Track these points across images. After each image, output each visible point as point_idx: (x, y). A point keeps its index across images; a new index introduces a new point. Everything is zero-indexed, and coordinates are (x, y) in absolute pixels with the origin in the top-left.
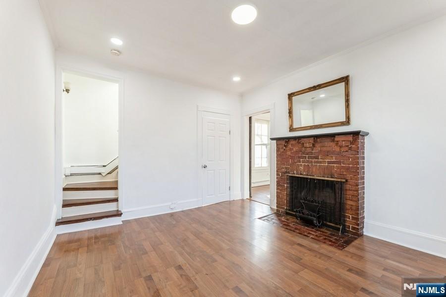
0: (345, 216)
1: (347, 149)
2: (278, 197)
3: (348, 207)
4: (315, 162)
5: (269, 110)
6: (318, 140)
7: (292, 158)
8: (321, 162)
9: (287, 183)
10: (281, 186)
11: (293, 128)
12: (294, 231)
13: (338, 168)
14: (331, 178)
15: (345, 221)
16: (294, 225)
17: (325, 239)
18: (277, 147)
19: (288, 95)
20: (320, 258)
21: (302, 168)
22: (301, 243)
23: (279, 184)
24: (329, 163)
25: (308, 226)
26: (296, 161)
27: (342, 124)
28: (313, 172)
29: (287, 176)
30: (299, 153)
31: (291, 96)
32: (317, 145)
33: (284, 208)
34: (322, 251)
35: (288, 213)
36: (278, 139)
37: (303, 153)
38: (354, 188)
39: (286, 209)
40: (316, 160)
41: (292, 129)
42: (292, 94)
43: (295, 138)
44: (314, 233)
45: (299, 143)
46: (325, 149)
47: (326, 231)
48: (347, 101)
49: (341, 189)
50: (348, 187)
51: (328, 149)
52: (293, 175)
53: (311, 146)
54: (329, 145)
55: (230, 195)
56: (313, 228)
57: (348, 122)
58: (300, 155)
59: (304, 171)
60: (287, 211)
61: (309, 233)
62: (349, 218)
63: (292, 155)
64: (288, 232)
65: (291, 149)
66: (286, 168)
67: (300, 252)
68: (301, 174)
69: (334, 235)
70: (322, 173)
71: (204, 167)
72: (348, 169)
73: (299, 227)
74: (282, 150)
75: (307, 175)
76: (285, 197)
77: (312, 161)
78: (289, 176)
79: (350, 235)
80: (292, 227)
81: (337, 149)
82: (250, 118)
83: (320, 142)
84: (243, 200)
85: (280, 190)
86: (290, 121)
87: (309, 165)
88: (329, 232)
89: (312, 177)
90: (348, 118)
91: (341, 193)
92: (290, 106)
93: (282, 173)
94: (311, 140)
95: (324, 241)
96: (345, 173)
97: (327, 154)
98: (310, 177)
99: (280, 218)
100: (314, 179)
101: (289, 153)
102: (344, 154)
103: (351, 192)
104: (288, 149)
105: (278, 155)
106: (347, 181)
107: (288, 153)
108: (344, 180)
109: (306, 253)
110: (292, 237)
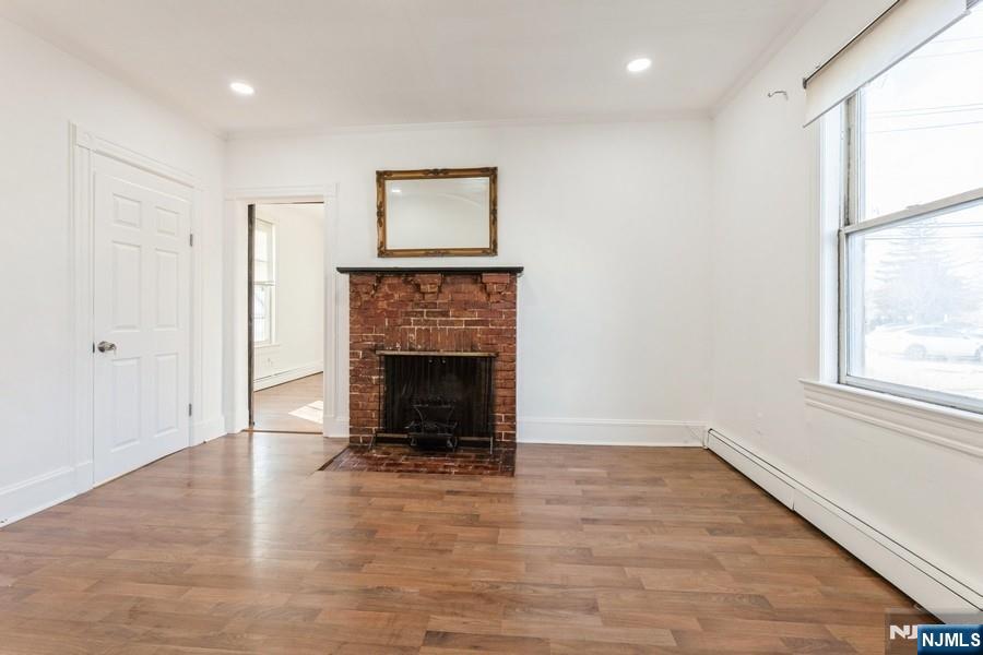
0: (494, 419)
1: (498, 297)
2: (353, 407)
3: (499, 401)
4: (441, 323)
5: (322, 196)
6: (448, 279)
7: (391, 315)
8: (452, 323)
9: (380, 373)
10: (363, 380)
11: (386, 250)
12: (418, 472)
13: (484, 332)
14: (472, 351)
15: (494, 426)
16: (407, 459)
17: (476, 467)
18: (352, 291)
19: (378, 173)
20: (499, 501)
21: (413, 336)
22: (450, 489)
23: (355, 376)
24: (467, 323)
25: (433, 455)
26: (400, 321)
27: (484, 252)
28: (436, 342)
29: (380, 356)
30: (407, 305)
31: (383, 177)
32: (446, 290)
33: (370, 431)
34: (492, 489)
35: (382, 438)
36: (353, 272)
37: (417, 305)
38: (508, 367)
39: (377, 432)
40: (444, 319)
41: (383, 252)
42: (385, 173)
43: (397, 272)
44: (453, 465)
45: (407, 282)
46: (460, 297)
47: (467, 454)
48: (494, 212)
49: (490, 369)
50: (498, 364)
51: (467, 297)
52: (396, 353)
53: (436, 290)
54: (469, 289)
55: (191, 428)
56: (444, 456)
57: (492, 250)
58: (409, 309)
59: (418, 343)
60: (380, 435)
61: (445, 467)
62: (501, 420)
63: (390, 309)
64: (410, 477)
65: (387, 297)
66: (376, 339)
67: (464, 504)
68: (411, 350)
69: (482, 457)
70: (454, 344)
71: (102, 350)
72: (499, 333)
73: (421, 460)
74: (365, 298)
75: (425, 350)
76: (375, 405)
77: (434, 323)
78: (386, 356)
79: (504, 450)
80: (408, 466)
81: (483, 298)
82: (251, 208)
83: (453, 284)
84: (230, 436)
85: (360, 391)
86: (381, 232)
87: (428, 330)
88: (473, 455)
89: (436, 354)
90: (494, 243)
91: (490, 379)
92: (380, 199)
93: (364, 350)
94: (437, 278)
95: (478, 471)
96: (494, 341)
97: (466, 306)
98: (432, 354)
99: (366, 454)
100: (441, 357)
101: (383, 304)
102: (494, 307)
103: (504, 374)
104: (380, 295)
105: (354, 310)
106: (497, 355)
107: (380, 303)
108: (493, 354)
109: (474, 502)
110: (425, 483)
